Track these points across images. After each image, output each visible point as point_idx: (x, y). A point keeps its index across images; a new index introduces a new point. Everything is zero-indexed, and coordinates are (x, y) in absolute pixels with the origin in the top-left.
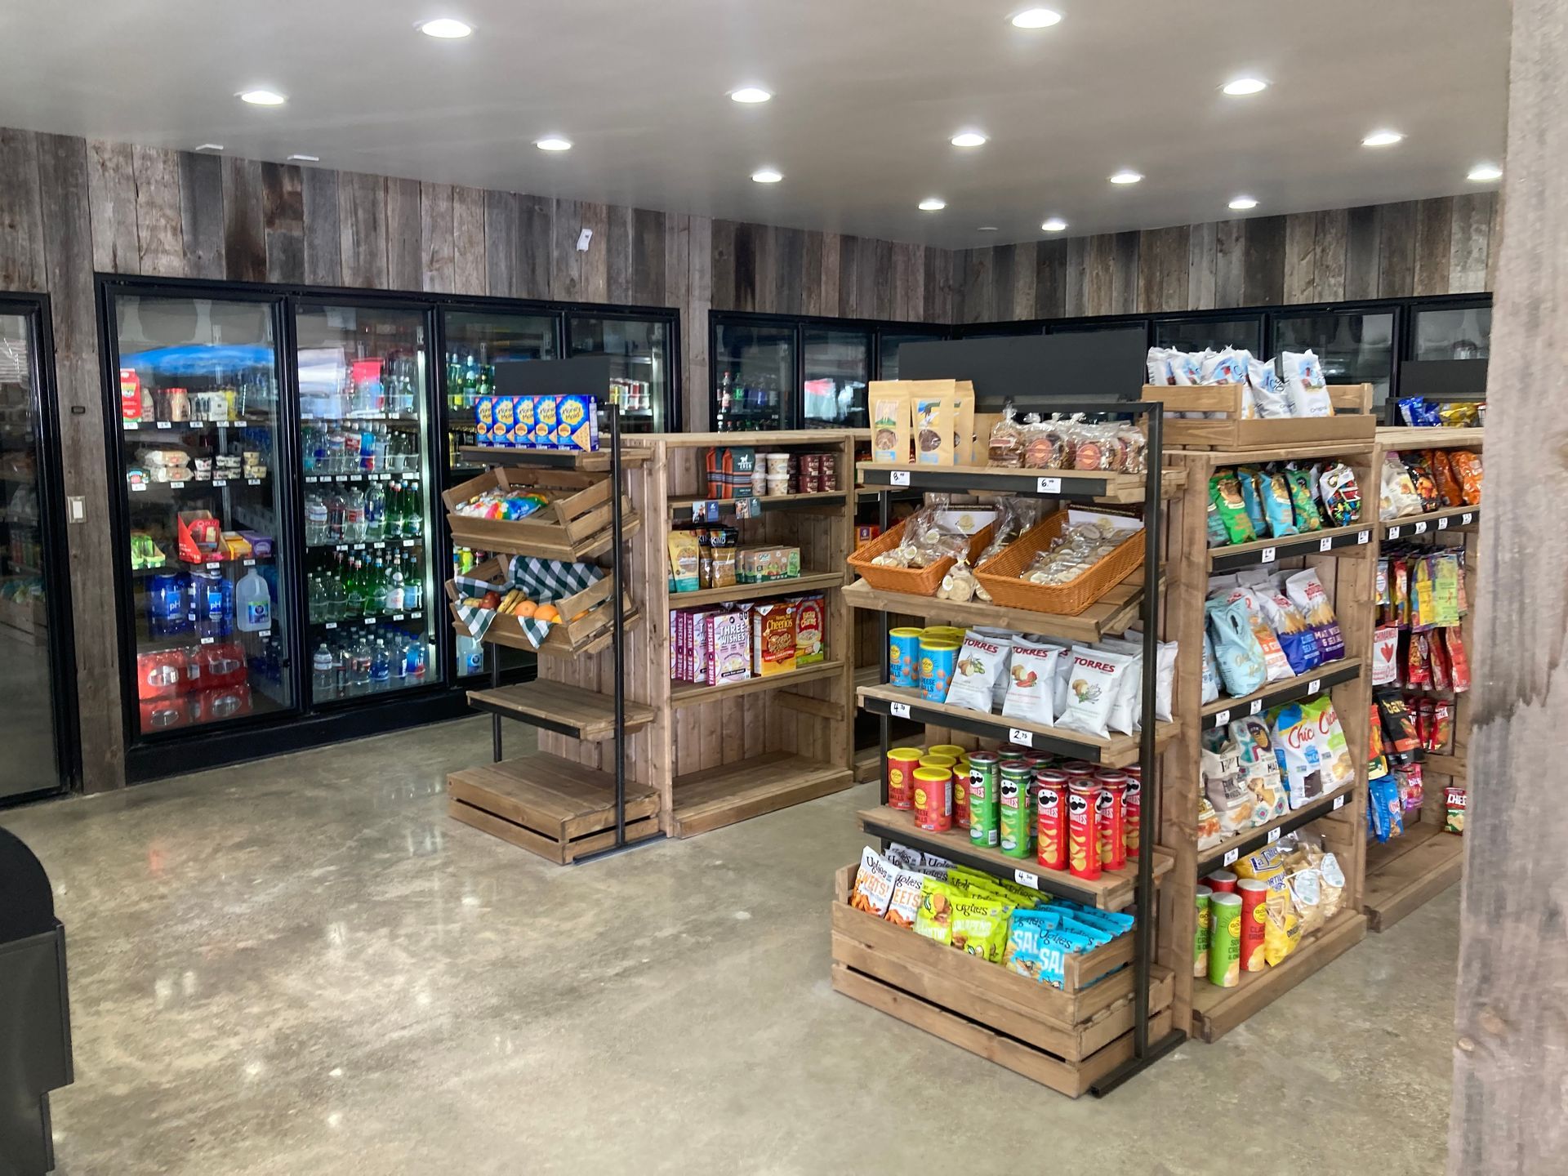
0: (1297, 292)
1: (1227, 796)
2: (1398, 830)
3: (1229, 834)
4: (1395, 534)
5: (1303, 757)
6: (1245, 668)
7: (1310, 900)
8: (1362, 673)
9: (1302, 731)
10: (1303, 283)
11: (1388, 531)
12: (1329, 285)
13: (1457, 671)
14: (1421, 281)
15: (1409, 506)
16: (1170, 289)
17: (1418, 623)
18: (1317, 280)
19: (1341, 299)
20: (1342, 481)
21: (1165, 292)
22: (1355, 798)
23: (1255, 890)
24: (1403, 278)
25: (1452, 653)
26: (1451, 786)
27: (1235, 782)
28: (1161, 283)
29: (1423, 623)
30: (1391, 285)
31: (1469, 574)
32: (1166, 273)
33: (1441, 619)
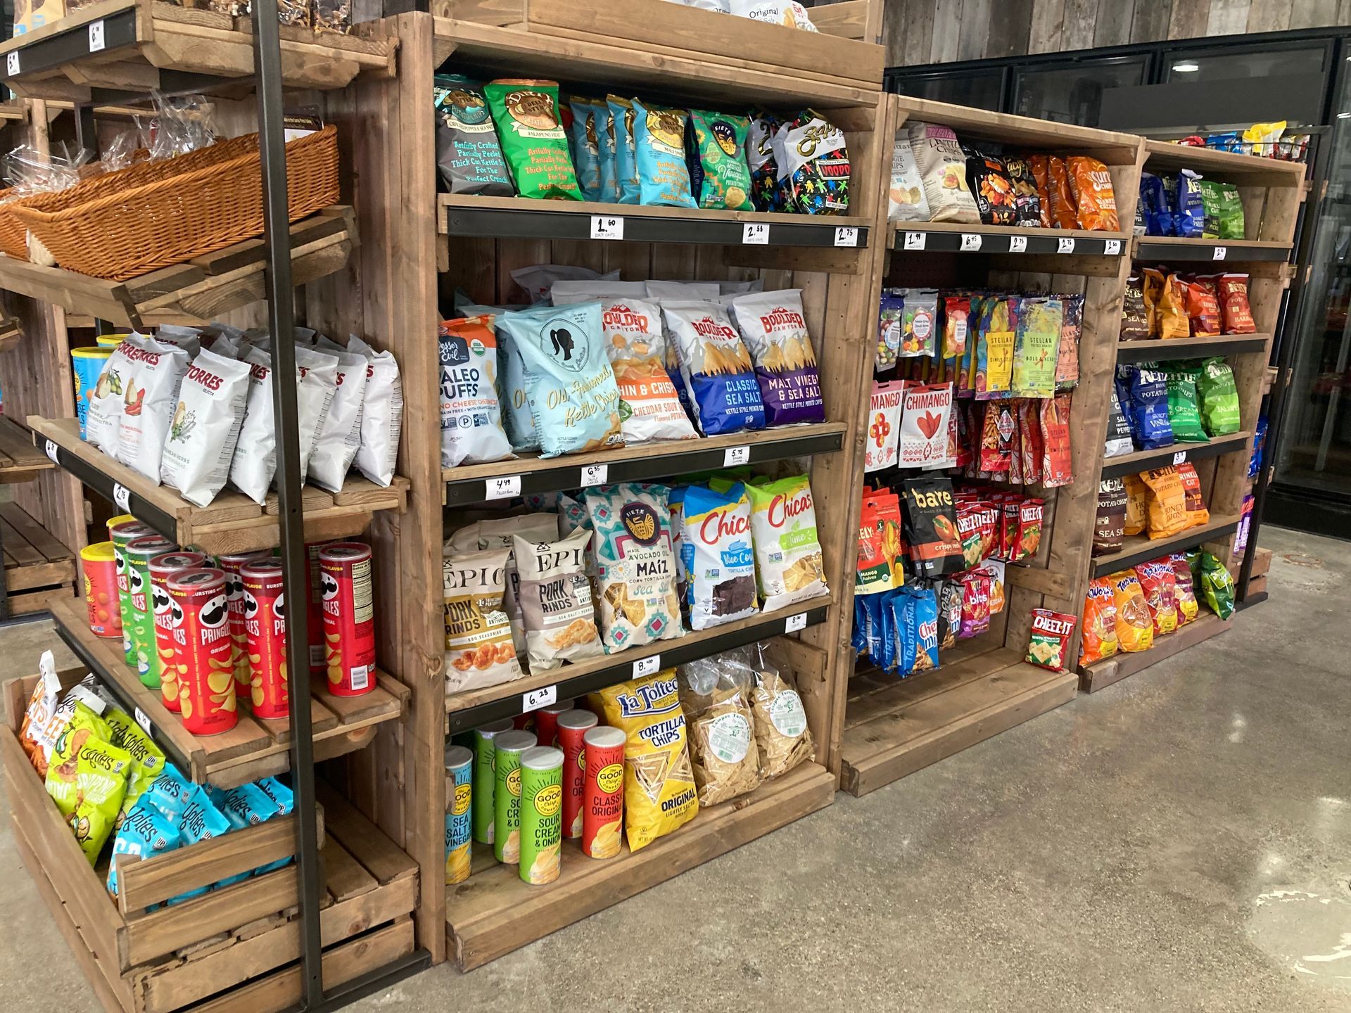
0: (1044, 39)
1: (545, 608)
2: (929, 661)
3: (546, 665)
4: (916, 243)
5: (718, 558)
6: (561, 411)
7: (728, 756)
8: (848, 445)
9: (728, 520)
10: (1051, 28)
11: (901, 236)
12: (1079, 30)
13: (1052, 461)
14: (1177, 20)
15: (950, 206)
16: (913, 39)
17: (984, 388)
18: (1066, 23)
19: (1089, 46)
20: (823, 147)
21: (909, 43)
22: (832, 618)
23: (604, 746)
24: (1160, 17)
25: (1047, 436)
26: (1042, 607)
27: (568, 588)
28: (905, 31)
29: (990, 388)
30: (1145, 27)
31: (1086, 332)
32: (910, 21)
33: (1027, 386)
